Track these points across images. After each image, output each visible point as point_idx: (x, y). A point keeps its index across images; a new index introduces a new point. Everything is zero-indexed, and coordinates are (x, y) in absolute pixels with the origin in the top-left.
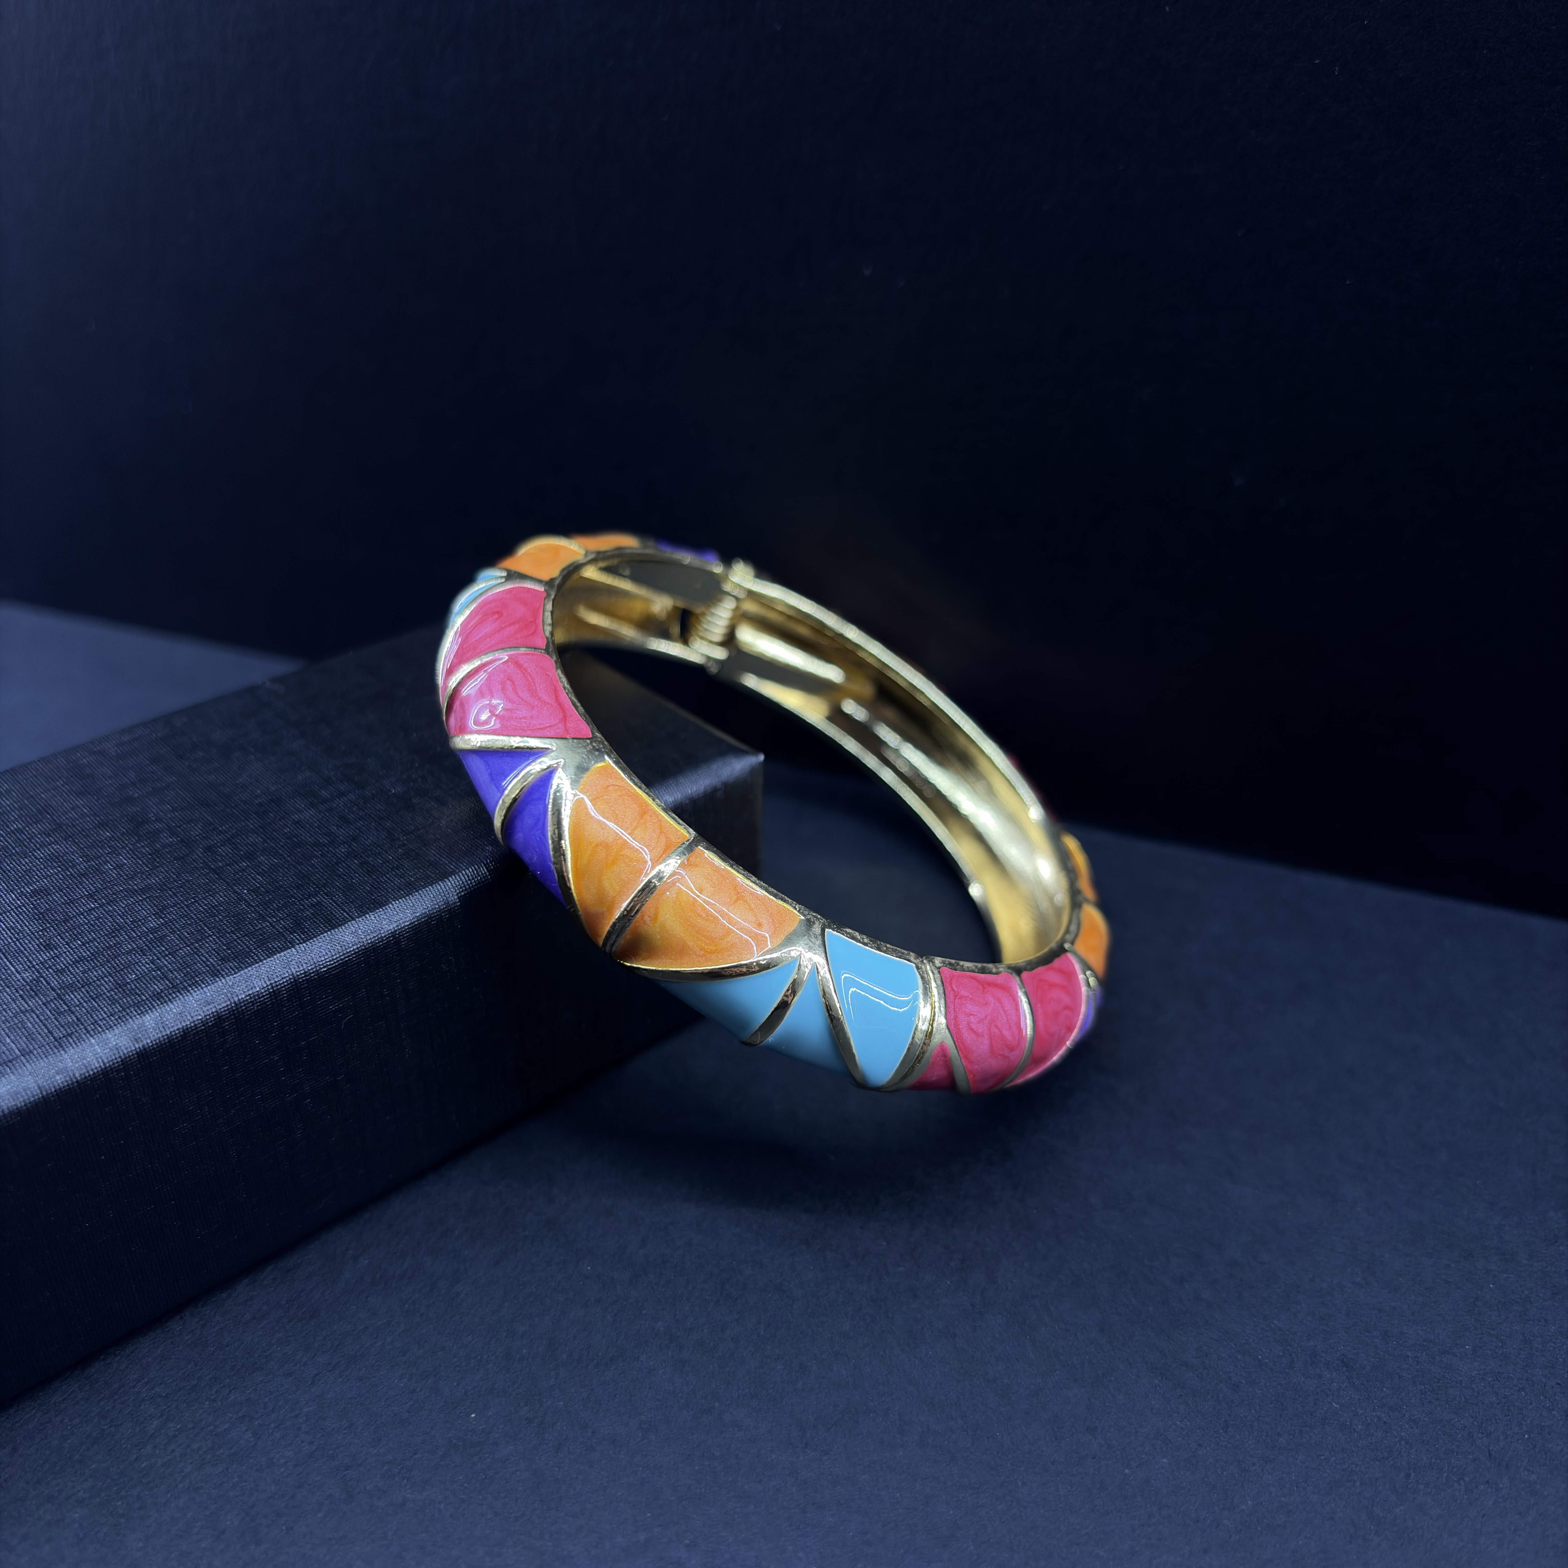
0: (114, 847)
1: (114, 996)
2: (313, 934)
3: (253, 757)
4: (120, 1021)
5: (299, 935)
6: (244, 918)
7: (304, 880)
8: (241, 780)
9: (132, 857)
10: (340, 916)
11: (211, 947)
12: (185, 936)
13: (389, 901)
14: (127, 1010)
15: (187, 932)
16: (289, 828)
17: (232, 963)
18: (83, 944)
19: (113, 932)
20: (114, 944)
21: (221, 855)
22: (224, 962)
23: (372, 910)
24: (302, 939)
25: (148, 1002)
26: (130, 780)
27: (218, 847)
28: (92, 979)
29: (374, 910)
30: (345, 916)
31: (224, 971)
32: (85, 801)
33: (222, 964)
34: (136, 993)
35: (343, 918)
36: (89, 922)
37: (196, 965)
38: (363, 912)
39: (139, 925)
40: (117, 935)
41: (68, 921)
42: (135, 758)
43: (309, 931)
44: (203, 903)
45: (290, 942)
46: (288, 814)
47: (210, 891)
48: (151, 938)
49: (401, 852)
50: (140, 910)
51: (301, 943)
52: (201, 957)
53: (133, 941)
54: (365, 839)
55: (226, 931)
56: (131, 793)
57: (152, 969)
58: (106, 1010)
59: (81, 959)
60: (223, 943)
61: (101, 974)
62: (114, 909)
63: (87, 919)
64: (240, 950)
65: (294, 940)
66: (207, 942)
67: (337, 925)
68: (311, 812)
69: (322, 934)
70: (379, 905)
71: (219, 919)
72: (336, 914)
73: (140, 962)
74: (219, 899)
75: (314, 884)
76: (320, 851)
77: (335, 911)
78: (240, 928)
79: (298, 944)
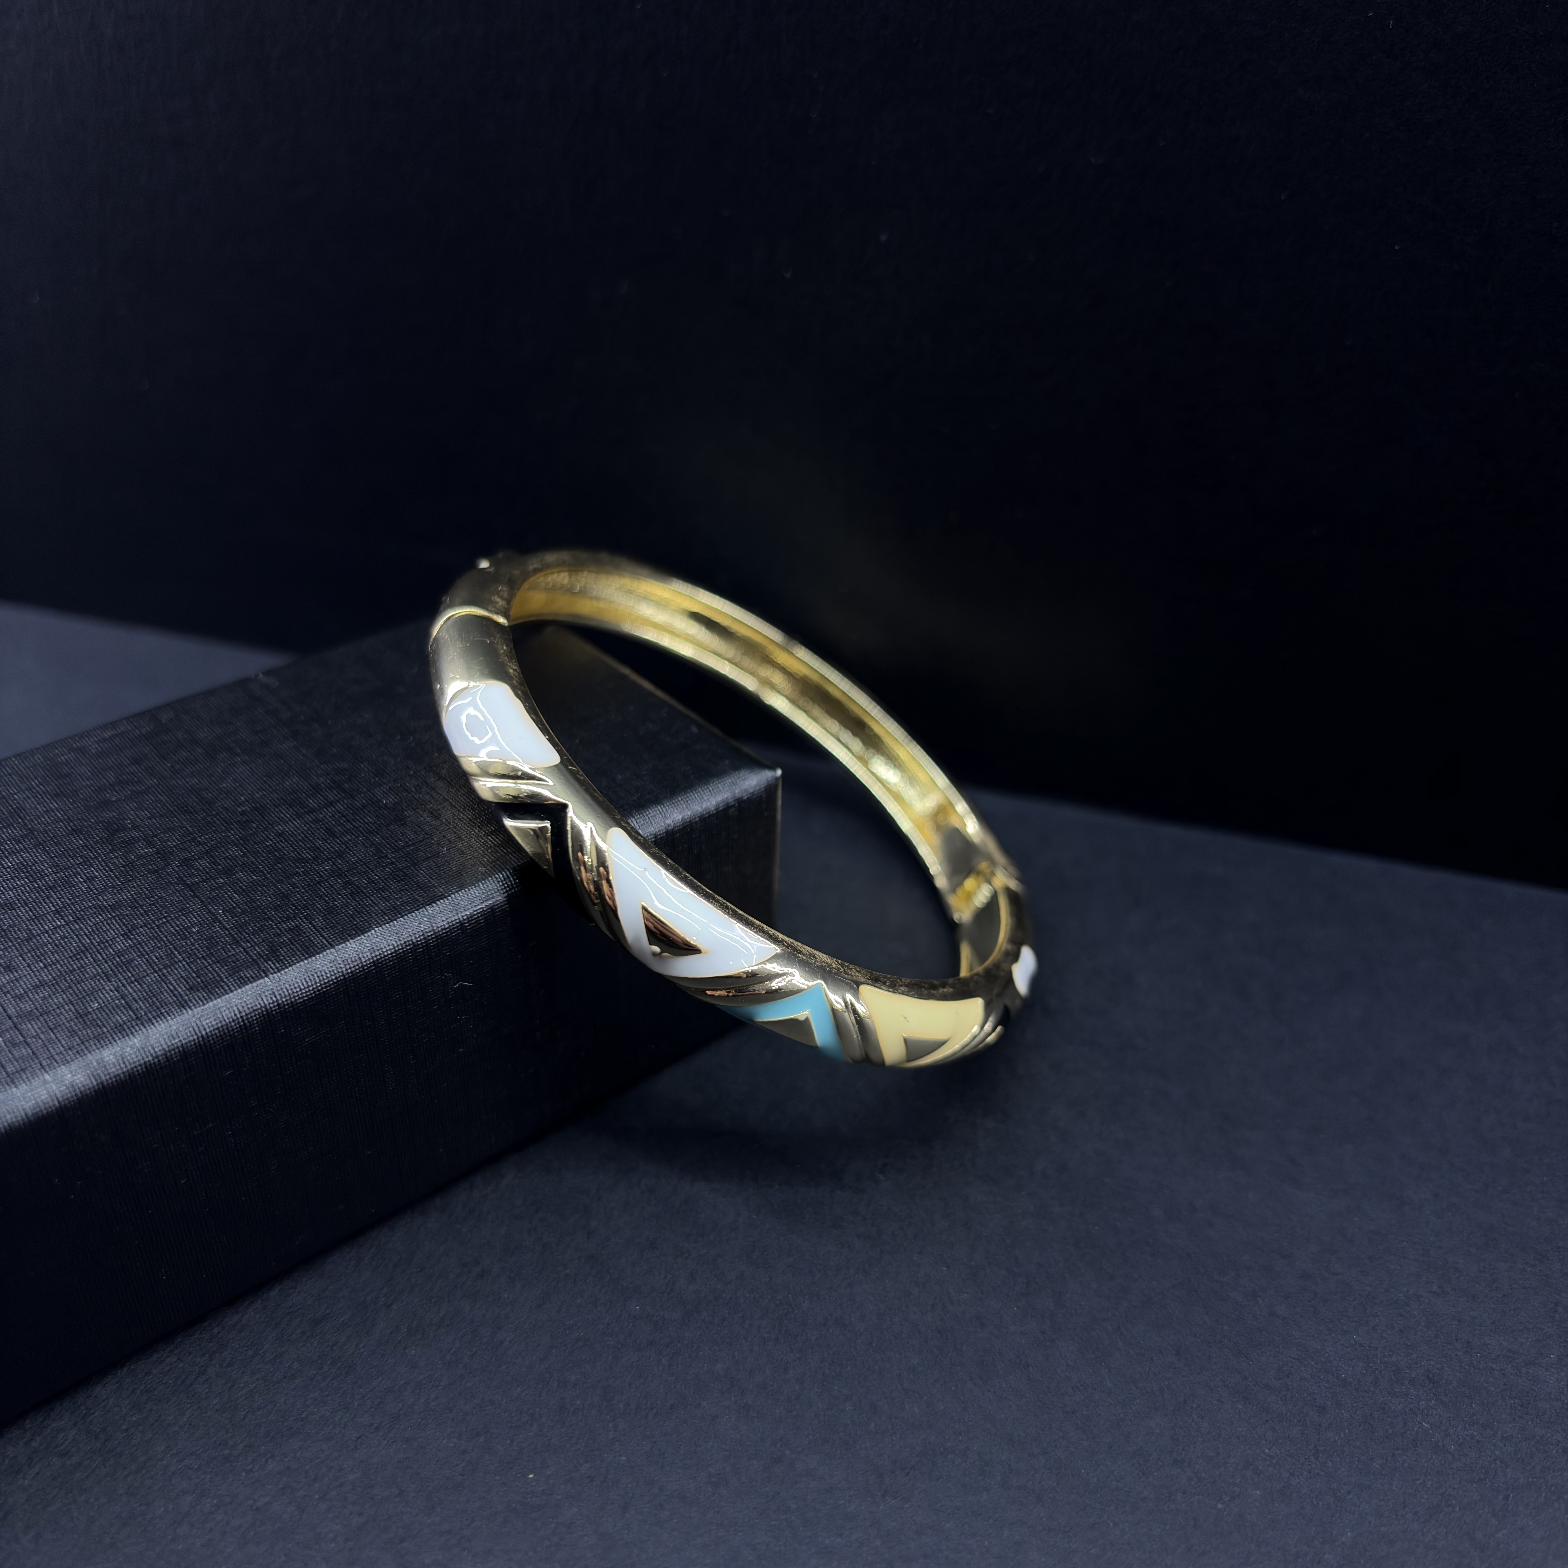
0: (87, 858)
1: (74, 1026)
2: (289, 963)
3: (239, 759)
4: (78, 1056)
5: (273, 963)
6: (217, 942)
7: (283, 900)
8: (225, 785)
9: (105, 870)
10: (318, 943)
11: (181, 975)
12: (153, 960)
13: (371, 927)
14: (86, 1043)
15: (155, 956)
16: (271, 840)
17: (200, 992)
18: (46, 967)
19: (78, 954)
20: (77, 967)
21: (198, 870)
22: (192, 992)
23: (353, 936)
24: (277, 968)
25: (108, 1035)
26: (108, 782)
27: (195, 859)
28: (52, 1007)
29: (356, 937)
30: (324, 944)
31: (192, 1002)
32: (60, 803)
33: (191, 994)
34: (97, 1024)
35: (321, 945)
36: (54, 941)
37: (163, 994)
38: (342, 939)
39: (106, 947)
40: (81, 957)
41: (31, 939)
42: (115, 757)
43: (284, 958)
44: (175, 923)
45: (263, 971)
46: (272, 825)
47: (183, 909)
48: (117, 962)
49: (389, 872)
50: (108, 930)
51: (275, 973)
52: (169, 985)
53: (98, 965)
54: (351, 856)
55: (197, 956)
56: (108, 795)
57: (116, 997)
58: (64, 1042)
59: (43, 984)
60: (192, 970)
61: (62, 1001)
62: (80, 928)
63: (51, 938)
64: (211, 979)
65: (267, 969)
66: (176, 969)
67: (314, 953)
68: (296, 823)
69: (298, 962)
70: (361, 931)
71: (190, 942)
72: (314, 941)
73: (104, 988)
74: (192, 919)
75: (293, 905)
76: (303, 868)
77: (313, 937)
78: (211, 953)
79: (272, 974)
